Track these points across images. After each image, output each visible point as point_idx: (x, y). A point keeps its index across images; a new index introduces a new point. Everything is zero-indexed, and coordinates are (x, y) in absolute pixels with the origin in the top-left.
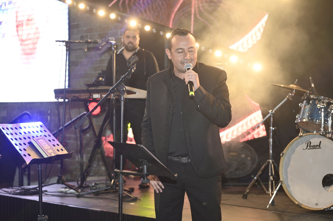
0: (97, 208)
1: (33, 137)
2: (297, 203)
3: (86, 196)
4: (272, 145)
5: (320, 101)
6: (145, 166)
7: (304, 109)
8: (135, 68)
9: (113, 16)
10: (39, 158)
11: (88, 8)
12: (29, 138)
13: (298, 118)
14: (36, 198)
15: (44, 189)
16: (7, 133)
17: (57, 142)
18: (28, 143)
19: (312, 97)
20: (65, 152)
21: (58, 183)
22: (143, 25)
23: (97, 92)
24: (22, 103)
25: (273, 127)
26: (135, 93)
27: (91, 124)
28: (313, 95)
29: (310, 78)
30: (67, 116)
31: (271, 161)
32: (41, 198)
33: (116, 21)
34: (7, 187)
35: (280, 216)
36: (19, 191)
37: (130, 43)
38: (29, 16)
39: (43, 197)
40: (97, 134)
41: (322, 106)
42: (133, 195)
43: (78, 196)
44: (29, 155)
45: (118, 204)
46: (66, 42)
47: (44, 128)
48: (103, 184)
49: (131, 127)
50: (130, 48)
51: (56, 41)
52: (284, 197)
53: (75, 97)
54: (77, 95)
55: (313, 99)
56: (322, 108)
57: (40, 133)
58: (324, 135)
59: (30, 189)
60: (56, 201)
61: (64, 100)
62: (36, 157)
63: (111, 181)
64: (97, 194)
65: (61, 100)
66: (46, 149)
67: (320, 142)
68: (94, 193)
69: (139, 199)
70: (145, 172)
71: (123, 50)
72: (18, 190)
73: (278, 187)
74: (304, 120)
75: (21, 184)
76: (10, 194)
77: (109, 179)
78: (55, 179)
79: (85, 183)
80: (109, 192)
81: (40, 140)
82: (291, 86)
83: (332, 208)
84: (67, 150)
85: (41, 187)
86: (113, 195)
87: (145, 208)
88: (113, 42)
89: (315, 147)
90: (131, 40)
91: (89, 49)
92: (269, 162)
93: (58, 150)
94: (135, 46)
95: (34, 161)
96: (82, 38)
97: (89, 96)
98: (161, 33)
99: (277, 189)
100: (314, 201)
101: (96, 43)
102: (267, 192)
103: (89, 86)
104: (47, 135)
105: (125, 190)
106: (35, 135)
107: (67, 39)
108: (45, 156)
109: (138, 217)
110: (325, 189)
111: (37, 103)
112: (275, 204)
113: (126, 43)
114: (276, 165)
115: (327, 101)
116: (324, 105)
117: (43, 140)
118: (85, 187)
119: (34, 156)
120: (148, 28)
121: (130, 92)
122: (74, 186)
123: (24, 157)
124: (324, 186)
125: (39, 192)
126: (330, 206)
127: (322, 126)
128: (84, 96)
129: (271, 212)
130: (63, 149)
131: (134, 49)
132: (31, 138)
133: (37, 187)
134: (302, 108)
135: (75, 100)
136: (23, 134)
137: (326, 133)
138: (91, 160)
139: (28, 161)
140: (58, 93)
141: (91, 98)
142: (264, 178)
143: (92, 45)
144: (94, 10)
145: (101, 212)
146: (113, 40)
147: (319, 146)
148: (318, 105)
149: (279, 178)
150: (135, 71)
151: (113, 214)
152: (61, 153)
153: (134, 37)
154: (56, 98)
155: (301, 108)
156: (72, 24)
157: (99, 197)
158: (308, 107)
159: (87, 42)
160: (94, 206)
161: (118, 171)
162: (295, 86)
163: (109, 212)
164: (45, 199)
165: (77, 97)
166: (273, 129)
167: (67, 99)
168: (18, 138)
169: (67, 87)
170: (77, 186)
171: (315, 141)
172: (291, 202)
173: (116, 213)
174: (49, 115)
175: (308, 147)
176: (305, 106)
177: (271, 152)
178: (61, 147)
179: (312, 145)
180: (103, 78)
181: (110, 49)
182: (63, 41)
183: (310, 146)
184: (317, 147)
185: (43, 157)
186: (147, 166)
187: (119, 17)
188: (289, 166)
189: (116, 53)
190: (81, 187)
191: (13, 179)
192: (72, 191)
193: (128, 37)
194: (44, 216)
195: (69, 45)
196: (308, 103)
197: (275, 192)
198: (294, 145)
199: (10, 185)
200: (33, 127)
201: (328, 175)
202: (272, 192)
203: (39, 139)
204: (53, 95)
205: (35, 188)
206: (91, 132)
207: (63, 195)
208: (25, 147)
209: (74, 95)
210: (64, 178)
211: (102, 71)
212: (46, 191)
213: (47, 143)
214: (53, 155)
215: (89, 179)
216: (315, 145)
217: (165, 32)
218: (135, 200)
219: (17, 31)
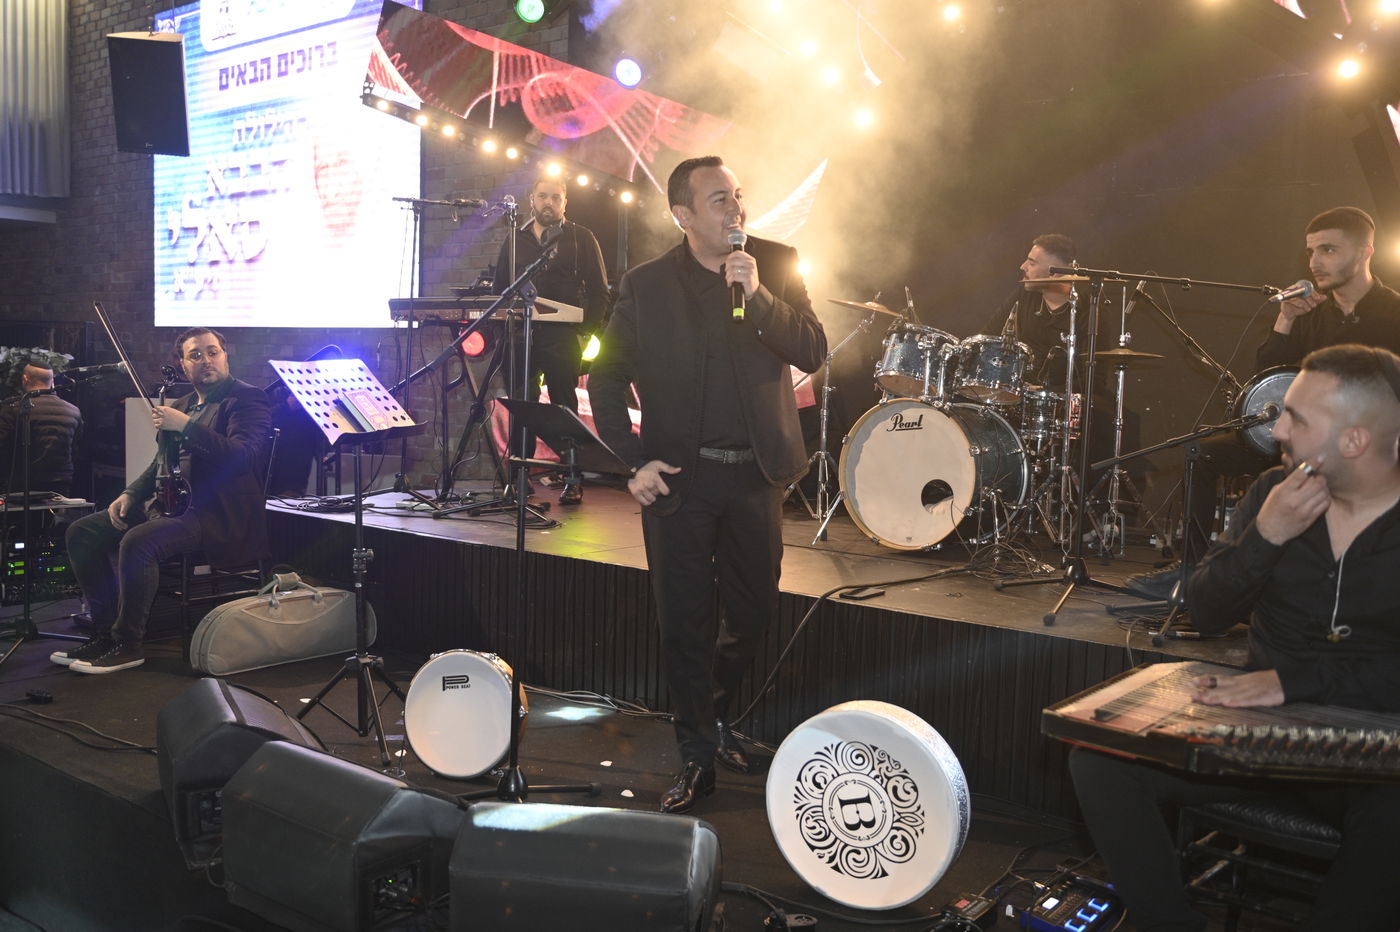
0: (475, 540)
1: (344, 390)
2: (871, 536)
3: (451, 516)
4: (828, 423)
5: (923, 334)
6: (572, 451)
7: (893, 351)
8: (556, 250)
9: (513, 153)
10: (355, 432)
11: (462, 136)
12: (336, 391)
13: (879, 369)
14: (350, 518)
15: (366, 501)
16: (290, 381)
17: (393, 402)
18: (334, 401)
19: (908, 326)
20: (410, 423)
21: (396, 490)
22: (575, 174)
23: (479, 306)
24: (324, 330)
25: (830, 386)
26: (555, 311)
27: (465, 375)
28: (911, 322)
29: (907, 289)
30: (416, 359)
31: (823, 454)
32: (359, 519)
33: (520, 163)
34: (295, 498)
35: (837, 561)
36: (316, 505)
37: (548, 207)
38: (340, 155)
39: (364, 518)
40: (477, 393)
41: (926, 346)
42: (547, 517)
43: (437, 517)
44: (335, 425)
45: (516, 533)
46: (415, 203)
47: (367, 373)
48: (487, 493)
49: (546, 382)
50: (547, 219)
51: (394, 199)
52: (845, 526)
53: (432, 316)
54: (436, 312)
55: (910, 331)
56: (927, 349)
57: (358, 384)
58: (928, 404)
59: (339, 501)
60: (392, 524)
61: (410, 324)
62: (350, 429)
63: (504, 489)
64: (475, 513)
65: (404, 324)
66: (371, 414)
67: (921, 416)
68: (468, 511)
69: (560, 525)
70: (572, 461)
71: (533, 222)
72: (315, 502)
73: (836, 504)
74: (892, 373)
75: (321, 490)
76: (298, 509)
77: (500, 485)
78: (390, 480)
79: (450, 491)
80: (500, 511)
81: (359, 397)
82: (868, 304)
83: (939, 546)
84: (413, 417)
85: (359, 496)
86: (507, 516)
87: (573, 541)
88: (513, 205)
89: (909, 426)
90: (549, 201)
91: (461, 218)
92: (819, 456)
93: (395, 419)
94: (558, 214)
95: (345, 438)
96: (448, 197)
97: (460, 315)
98: (612, 192)
99: (834, 508)
100: (904, 532)
101: (476, 206)
102: (813, 515)
103: (462, 293)
104: (372, 387)
105: (533, 507)
106: (347, 386)
107: (417, 197)
108: (369, 430)
109: (556, 558)
110: (927, 510)
111: (356, 329)
112: (828, 538)
113: (539, 208)
114: (833, 461)
115: (938, 336)
116: (931, 344)
117: (363, 397)
118: (451, 499)
119: (347, 428)
120: (583, 181)
121: (543, 309)
122: (428, 497)
123: (324, 429)
124: (924, 504)
125: (357, 508)
126: (935, 542)
127: (927, 384)
128: (451, 314)
129: (818, 553)
130: (406, 416)
131: (556, 221)
132: (340, 391)
133: (353, 498)
134: (889, 349)
135: (433, 323)
136: (323, 383)
137: (933, 400)
138: (462, 448)
139: (333, 437)
140: (398, 307)
141: (464, 320)
142: (809, 485)
143: (468, 211)
144: (475, 140)
145: (482, 547)
146: (512, 201)
147: (918, 425)
148: (921, 344)
149: (838, 488)
150: (556, 256)
151: (508, 550)
152: (401, 424)
153: (556, 197)
154: (392, 318)
155: (886, 348)
156: (428, 170)
157: (479, 518)
158: (900, 347)
159: (458, 205)
160: (468, 537)
161: (517, 459)
162: (876, 305)
163: (499, 548)
164: (368, 520)
165: (437, 317)
166: (830, 389)
167: (416, 319)
168: (312, 391)
169: (416, 295)
170: (434, 497)
171: (910, 415)
172: (862, 535)
173: (513, 550)
174: (378, 352)
175: (898, 427)
176: (894, 345)
177: (824, 437)
178: (401, 411)
179: (904, 422)
180: (490, 280)
181: (505, 220)
182: (408, 200)
183: (901, 425)
184: (915, 427)
185: (363, 430)
186: (575, 450)
187: (525, 157)
188: (858, 461)
189: (518, 231)
190: (442, 499)
191: (305, 483)
192: (424, 506)
193: (543, 196)
194: (366, 551)
195: (421, 208)
196: (901, 339)
197: (829, 514)
198: (869, 420)
199: (299, 492)
200: (353, 380)
201: (931, 482)
202: (823, 513)
203: (356, 395)
204: (388, 311)
205: (349, 500)
206: (465, 390)
207: (406, 513)
208: (327, 409)
209: (429, 312)
210: (407, 480)
211: (490, 266)
212: (372, 506)
213: (373, 404)
214: (385, 427)
215: (458, 485)
216: (911, 421)
217: (618, 190)
218: (552, 525)
219: (316, 177)
